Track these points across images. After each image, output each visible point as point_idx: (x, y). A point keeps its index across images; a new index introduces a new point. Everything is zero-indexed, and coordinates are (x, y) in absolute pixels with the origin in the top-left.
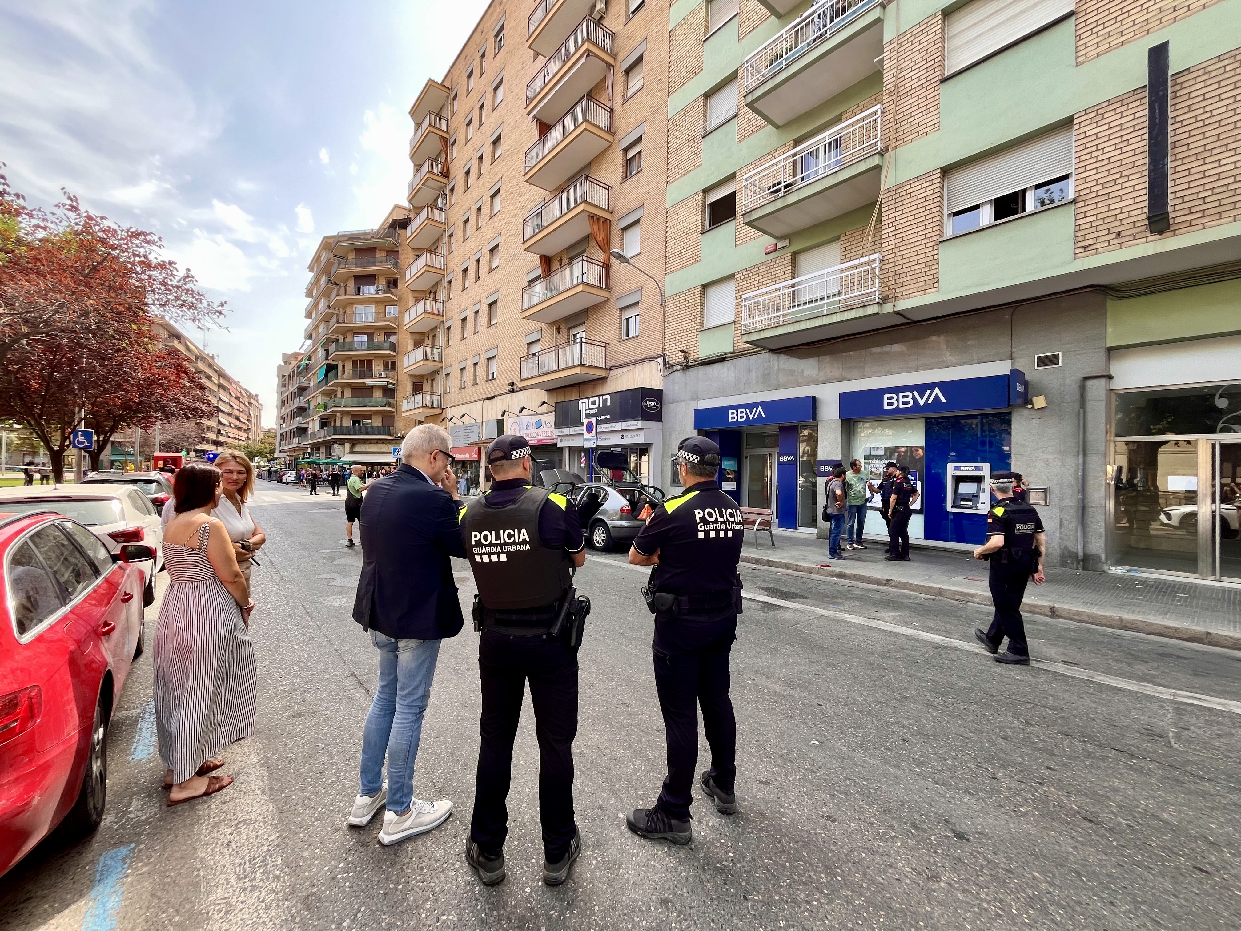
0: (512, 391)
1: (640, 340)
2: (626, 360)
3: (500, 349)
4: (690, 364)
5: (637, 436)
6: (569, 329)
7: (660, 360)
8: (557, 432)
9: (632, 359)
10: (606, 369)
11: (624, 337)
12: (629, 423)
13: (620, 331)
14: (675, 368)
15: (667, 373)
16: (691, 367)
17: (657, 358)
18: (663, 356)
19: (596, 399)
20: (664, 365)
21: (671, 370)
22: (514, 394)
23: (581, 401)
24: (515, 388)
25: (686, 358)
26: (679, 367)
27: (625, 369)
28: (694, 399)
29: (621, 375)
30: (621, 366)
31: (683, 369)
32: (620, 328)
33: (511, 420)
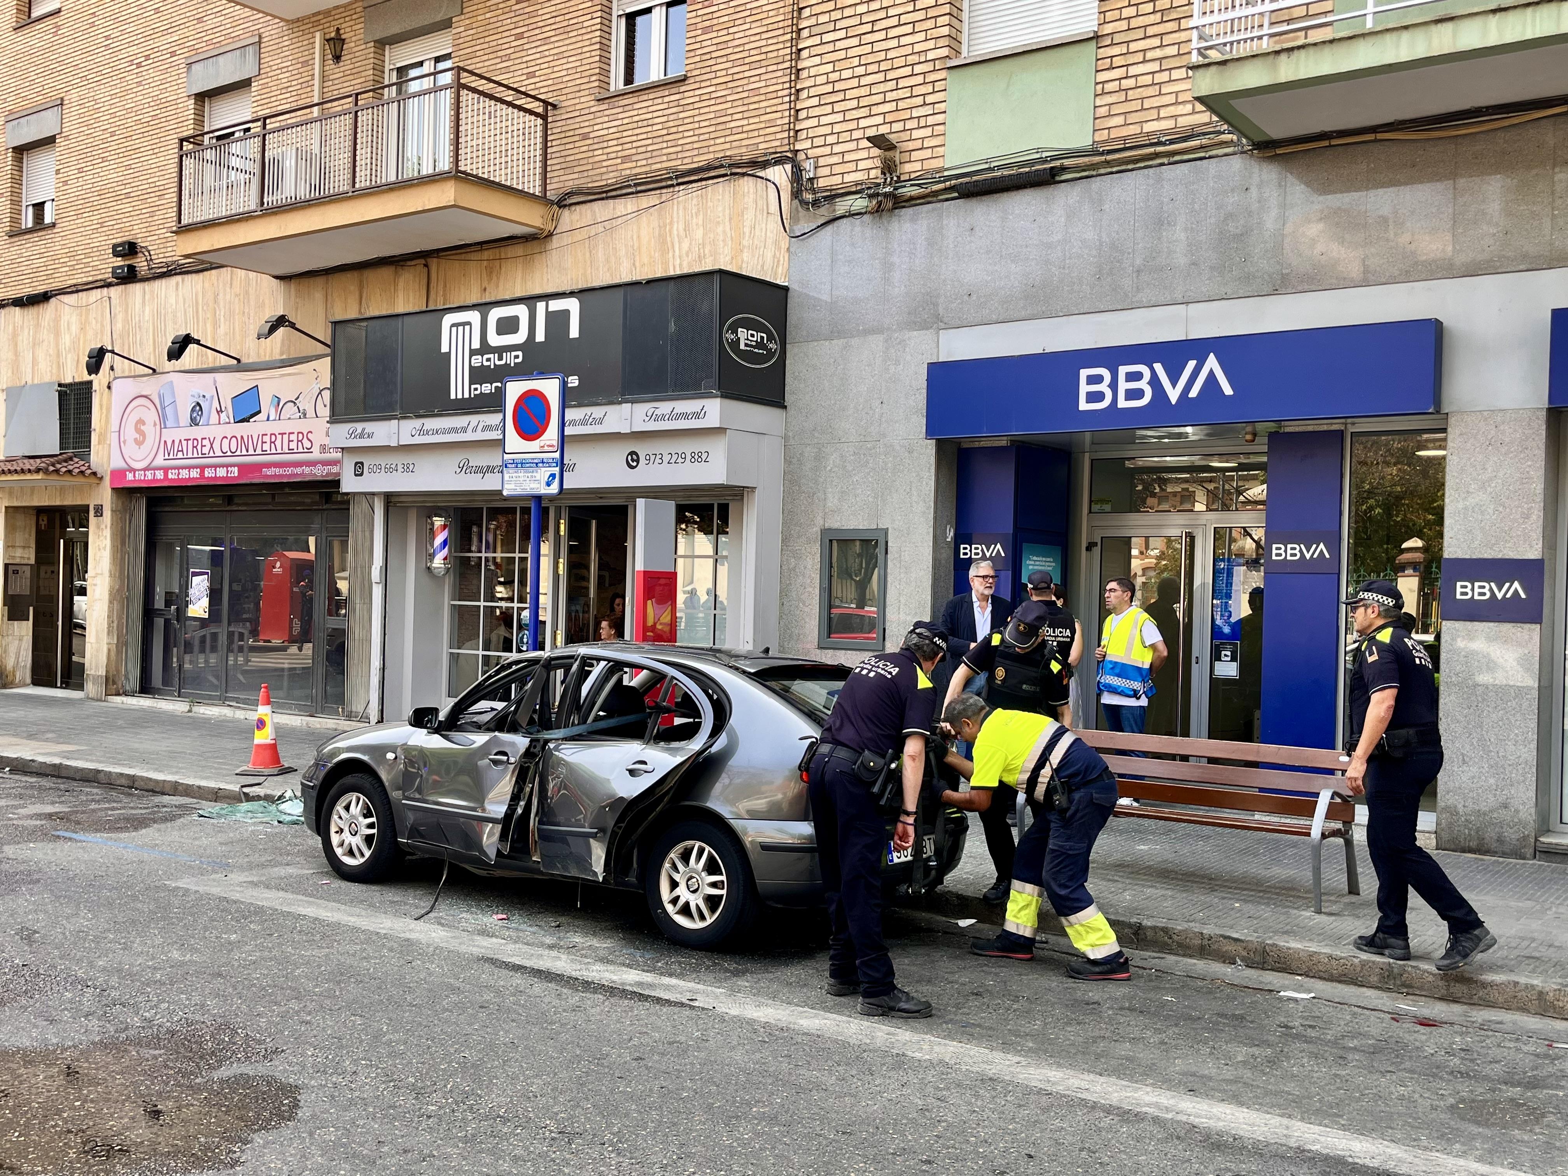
0: (129, 277)
1: (689, 94)
2: (628, 170)
3: (71, 112)
4: (908, 191)
5: (697, 457)
6: (382, 44)
7: (780, 174)
8: (342, 435)
9: (660, 164)
10: (542, 199)
11: (617, 82)
12: (665, 407)
13: (605, 59)
14: (842, 206)
15: (804, 226)
16: (912, 201)
17: (765, 165)
18: (791, 158)
19: (521, 311)
20: (796, 194)
21: (824, 214)
22: (136, 289)
23: (449, 320)
24: (140, 263)
25: (888, 167)
26: (859, 203)
27: (625, 206)
28: (924, 326)
29: (611, 225)
30: (606, 194)
31: (878, 211)
32: (604, 48)
33: (124, 389)
